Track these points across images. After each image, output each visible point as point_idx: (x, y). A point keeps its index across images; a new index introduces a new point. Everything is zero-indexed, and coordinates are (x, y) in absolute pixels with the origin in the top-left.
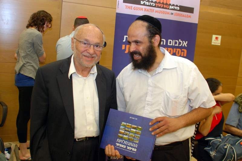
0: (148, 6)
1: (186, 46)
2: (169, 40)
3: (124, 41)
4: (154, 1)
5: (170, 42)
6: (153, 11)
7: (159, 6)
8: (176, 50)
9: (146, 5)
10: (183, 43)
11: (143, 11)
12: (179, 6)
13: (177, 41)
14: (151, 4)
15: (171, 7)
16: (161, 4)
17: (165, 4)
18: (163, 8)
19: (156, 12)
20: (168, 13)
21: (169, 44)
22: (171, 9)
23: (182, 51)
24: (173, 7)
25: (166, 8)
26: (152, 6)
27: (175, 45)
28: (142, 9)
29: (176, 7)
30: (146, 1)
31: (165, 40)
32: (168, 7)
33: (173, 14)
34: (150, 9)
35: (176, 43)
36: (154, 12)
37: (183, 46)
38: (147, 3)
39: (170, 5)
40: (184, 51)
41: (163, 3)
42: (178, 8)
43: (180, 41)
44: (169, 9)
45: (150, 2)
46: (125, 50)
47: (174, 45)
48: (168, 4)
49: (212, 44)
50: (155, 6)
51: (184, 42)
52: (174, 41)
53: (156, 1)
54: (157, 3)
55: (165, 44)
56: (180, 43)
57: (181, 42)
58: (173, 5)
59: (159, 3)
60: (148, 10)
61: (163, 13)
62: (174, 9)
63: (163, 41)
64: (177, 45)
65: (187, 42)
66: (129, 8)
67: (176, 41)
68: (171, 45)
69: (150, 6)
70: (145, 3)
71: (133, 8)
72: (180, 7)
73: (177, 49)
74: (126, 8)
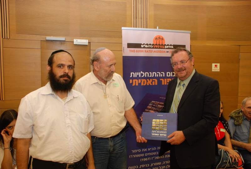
0: (148, 48)
2: (167, 73)
3: (131, 76)
4: (152, 44)
5: (169, 74)
6: (151, 52)
7: (156, 47)
9: (146, 48)
11: (143, 52)
12: (172, 45)
14: (149, 46)
15: (166, 47)
16: (157, 45)
17: (161, 45)
18: (160, 48)
19: (154, 52)
20: (164, 52)
21: (167, 76)
22: (166, 48)
24: (168, 47)
25: (162, 48)
26: (151, 48)
27: (173, 76)
28: (142, 51)
29: (170, 46)
30: (145, 45)
31: (164, 73)
32: (164, 47)
33: (168, 52)
34: (149, 51)
35: (173, 74)
36: (153, 52)
38: (147, 46)
39: (165, 45)
41: (159, 45)
42: (172, 47)
44: (164, 48)
45: (149, 45)
46: (132, 83)
47: (171, 76)
48: (164, 44)
49: (213, 71)
50: (153, 48)
52: (171, 73)
53: (153, 43)
54: (155, 45)
55: (164, 76)
58: (168, 45)
59: (156, 45)
60: (147, 51)
61: (160, 52)
62: (169, 48)
63: (163, 74)
64: (175, 76)
66: (132, 51)
67: (173, 72)
68: (170, 76)
69: (149, 48)
70: (144, 46)
71: (135, 51)
72: (174, 46)
74: (130, 52)
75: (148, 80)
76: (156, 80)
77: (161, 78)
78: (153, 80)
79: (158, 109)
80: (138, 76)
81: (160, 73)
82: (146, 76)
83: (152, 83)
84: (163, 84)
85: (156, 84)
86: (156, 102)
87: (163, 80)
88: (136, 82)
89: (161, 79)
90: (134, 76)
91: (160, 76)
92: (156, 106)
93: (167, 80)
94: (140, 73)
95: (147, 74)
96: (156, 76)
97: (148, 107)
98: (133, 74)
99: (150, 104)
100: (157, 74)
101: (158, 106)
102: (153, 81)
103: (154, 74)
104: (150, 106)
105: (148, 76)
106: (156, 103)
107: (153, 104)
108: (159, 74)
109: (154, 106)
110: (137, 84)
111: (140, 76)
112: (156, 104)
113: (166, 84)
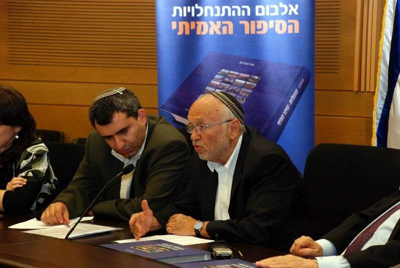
1: (296, 13)
2: (257, 7)
3: (174, 15)
5: (260, 9)
8: (275, 24)
10: (289, 8)
13: (276, 7)
21: (257, 14)
23: (288, 24)
27: (272, 14)
31: (248, 8)
35: (272, 10)
37: (290, 13)
40: (293, 24)
43: (281, 5)
46: (177, 30)
47: (268, 14)
51: (291, 6)
52: (268, 7)
55: (249, 14)
56: (282, 10)
57: (286, 7)
63: (246, 10)
64: (276, 13)
65: (297, 6)
67: (272, 6)
68: (263, 14)
73: (276, 21)
75: (212, 23)
76: (230, 24)
77: (242, 18)
78: (224, 22)
79: (235, 88)
80: (189, 14)
81: (238, 8)
82: (206, 15)
83: (221, 30)
84: (247, 32)
85: (231, 32)
86: (231, 72)
87: (246, 23)
88: (184, 26)
89: (241, 22)
90: (181, 15)
91: (239, 14)
92: (232, 81)
93: (256, 24)
94: (193, 8)
95: (209, 10)
96: (229, 15)
97: (212, 81)
98: (178, 11)
99: (217, 76)
100: (232, 10)
101: (237, 80)
102: (222, 25)
103: (226, 10)
104: (217, 80)
105: (212, 15)
106: (232, 74)
107: (225, 75)
108: (236, 10)
109: (227, 80)
110: (187, 33)
111: (193, 15)
112: (231, 76)
113: (253, 32)
